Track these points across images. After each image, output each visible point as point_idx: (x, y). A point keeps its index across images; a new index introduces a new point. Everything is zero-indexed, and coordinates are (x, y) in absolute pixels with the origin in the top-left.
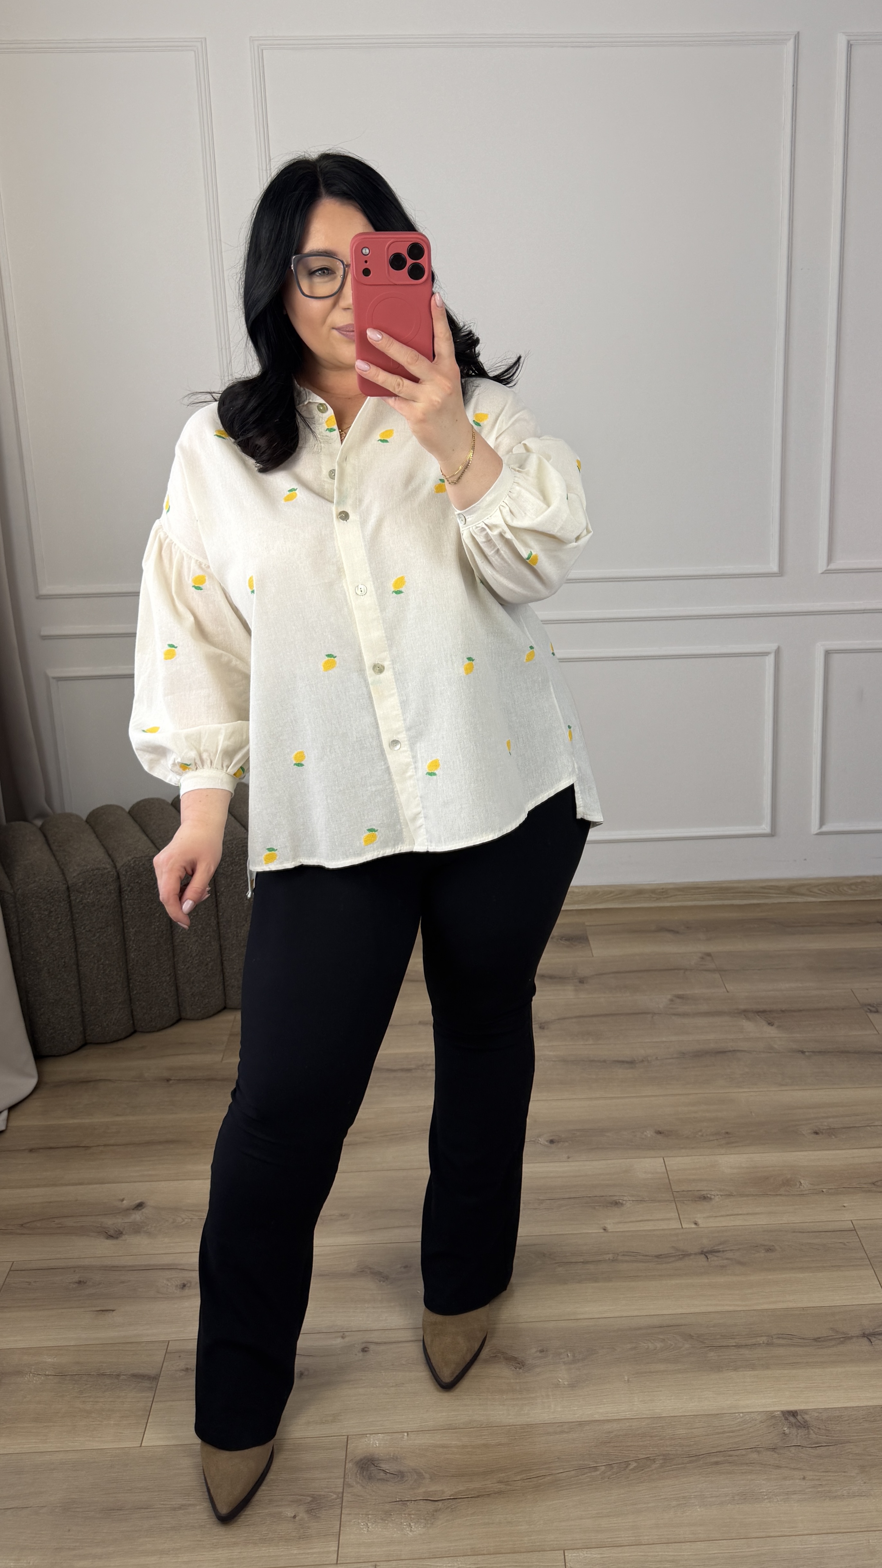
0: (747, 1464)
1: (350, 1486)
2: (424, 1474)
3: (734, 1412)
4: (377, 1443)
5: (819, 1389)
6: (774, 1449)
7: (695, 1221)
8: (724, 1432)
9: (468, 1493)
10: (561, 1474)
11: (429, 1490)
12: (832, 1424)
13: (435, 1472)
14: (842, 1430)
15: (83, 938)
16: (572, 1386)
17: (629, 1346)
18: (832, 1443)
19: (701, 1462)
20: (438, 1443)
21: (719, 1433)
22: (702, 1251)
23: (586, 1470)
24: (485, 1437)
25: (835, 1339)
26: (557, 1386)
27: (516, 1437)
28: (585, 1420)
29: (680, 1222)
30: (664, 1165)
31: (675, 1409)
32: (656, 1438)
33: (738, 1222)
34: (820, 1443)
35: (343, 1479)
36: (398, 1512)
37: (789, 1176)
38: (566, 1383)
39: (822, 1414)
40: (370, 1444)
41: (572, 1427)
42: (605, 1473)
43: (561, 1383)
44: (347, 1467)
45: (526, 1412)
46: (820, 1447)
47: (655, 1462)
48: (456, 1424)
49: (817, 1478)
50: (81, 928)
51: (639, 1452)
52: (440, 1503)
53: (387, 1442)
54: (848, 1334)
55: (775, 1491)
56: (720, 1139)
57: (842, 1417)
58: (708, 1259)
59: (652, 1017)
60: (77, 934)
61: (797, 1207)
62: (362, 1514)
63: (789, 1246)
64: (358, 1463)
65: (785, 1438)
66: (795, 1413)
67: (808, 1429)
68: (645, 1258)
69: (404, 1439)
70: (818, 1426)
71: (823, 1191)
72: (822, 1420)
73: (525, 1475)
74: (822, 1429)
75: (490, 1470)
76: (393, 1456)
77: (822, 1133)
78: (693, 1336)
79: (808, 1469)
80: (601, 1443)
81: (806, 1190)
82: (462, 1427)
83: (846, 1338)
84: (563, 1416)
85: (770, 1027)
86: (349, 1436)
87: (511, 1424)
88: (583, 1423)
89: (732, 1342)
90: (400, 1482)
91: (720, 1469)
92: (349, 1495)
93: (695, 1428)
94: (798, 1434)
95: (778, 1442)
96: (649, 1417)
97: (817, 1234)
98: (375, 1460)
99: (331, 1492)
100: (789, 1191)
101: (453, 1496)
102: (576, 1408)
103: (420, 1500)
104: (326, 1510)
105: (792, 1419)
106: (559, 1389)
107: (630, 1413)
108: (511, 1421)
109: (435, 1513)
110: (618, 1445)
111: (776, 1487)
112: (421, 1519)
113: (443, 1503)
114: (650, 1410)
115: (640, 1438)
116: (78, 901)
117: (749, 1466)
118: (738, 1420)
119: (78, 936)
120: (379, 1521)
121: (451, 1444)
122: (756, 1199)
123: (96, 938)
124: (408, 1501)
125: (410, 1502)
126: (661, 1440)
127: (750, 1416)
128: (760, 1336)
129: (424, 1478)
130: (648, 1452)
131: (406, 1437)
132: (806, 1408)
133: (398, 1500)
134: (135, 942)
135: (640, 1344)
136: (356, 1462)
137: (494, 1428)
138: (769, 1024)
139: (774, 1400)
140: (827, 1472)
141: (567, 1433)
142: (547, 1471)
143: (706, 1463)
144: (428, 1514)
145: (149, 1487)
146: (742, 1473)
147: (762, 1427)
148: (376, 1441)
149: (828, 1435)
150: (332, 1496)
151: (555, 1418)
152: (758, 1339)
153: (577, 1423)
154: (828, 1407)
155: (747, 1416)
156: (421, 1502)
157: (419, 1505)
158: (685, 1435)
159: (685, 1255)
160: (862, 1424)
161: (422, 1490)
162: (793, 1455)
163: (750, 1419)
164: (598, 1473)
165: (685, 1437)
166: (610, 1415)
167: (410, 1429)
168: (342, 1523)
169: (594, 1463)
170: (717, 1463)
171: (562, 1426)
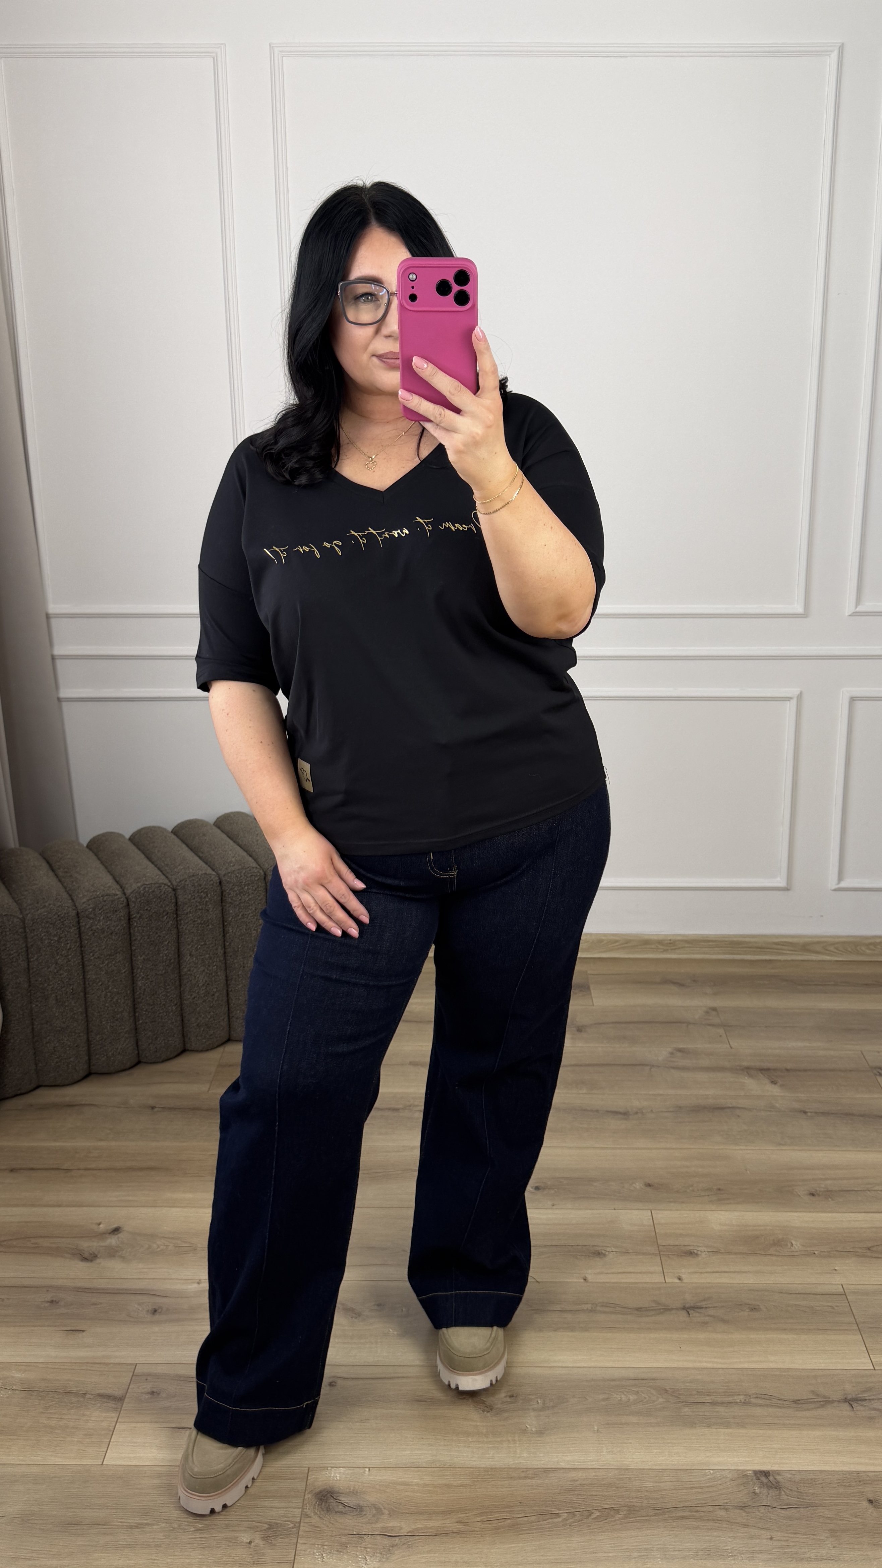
0: (714, 1520)
1: (308, 1516)
2: (383, 1509)
3: (705, 1468)
4: (338, 1476)
5: (794, 1450)
6: (743, 1508)
7: (679, 1276)
8: (691, 1488)
9: (426, 1531)
10: (522, 1518)
11: (388, 1525)
12: (805, 1486)
13: (394, 1508)
14: (814, 1493)
15: (91, 965)
16: (540, 1433)
17: (601, 1397)
18: (804, 1505)
19: (667, 1516)
20: (400, 1480)
21: (686, 1488)
22: (684, 1307)
23: (548, 1516)
24: (447, 1477)
25: (815, 1402)
26: (524, 1431)
27: (479, 1480)
28: (551, 1467)
29: (663, 1277)
30: (651, 1218)
31: (644, 1461)
32: (622, 1489)
33: (724, 1280)
34: (790, 1505)
35: (301, 1510)
36: (354, 1545)
37: (780, 1237)
38: (534, 1429)
39: (795, 1476)
40: (330, 1477)
41: (536, 1473)
42: (567, 1520)
43: (529, 1429)
44: (306, 1497)
45: (491, 1455)
46: (790, 1509)
47: (619, 1512)
48: (419, 1463)
49: (785, 1539)
50: (89, 955)
51: (604, 1502)
52: (397, 1539)
53: (348, 1476)
54: (829, 1398)
55: (741, 1549)
56: (711, 1195)
57: (816, 1480)
58: (689, 1314)
59: (650, 1069)
60: (86, 961)
61: (786, 1267)
62: (318, 1545)
63: (774, 1306)
64: (317, 1495)
65: (755, 1497)
66: (767, 1473)
67: (780, 1490)
68: (626, 1310)
69: (365, 1475)
70: (790, 1488)
71: (814, 1253)
72: (795, 1482)
73: (485, 1517)
74: (794, 1491)
75: (449, 1510)
76: (353, 1490)
77: (819, 1195)
78: (667, 1390)
79: (777, 1529)
80: (565, 1490)
81: (797, 1251)
82: (425, 1466)
83: (827, 1402)
84: (528, 1462)
85: (773, 1085)
86: (310, 1468)
87: (474, 1467)
88: (548, 1469)
89: (708, 1399)
90: (359, 1516)
91: (686, 1523)
92: (306, 1525)
93: (663, 1482)
94: (769, 1494)
95: (747, 1501)
96: (616, 1468)
97: (805, 1296)
98: (335, 1493)
99: (287, 1521)
100: (779, 1252)
101: (411, 1533)
102: (542, 1455)
103: (377, 1534)
104: (283, 1538)
105: (763, 1479)
106: (526, 1434)
107: (597, 1463)
108: (475, 1463)
109: (391, 1548)
110: (582, 1494)
111: (742, 1546)
112: (377, 1553)
113: (400, 1539)
114: (618, 1461)
115: (605, 1488)
116: (87, 927)
117: (716, 1523)
118: (708, 1477)
119: (86, 963)
120: (334, 1553)
121: (412, 1482)
122: (744, 1257)
123: (104, 965)
124: (365, 1534)
125: (367, 1536)
126: (627, 1491)
127: (721, 1473)
128: (737, 1395)
129: (383, 1514)
130: (612, 1502)
131: (367, 1472)
132: (779, 1469)
133: (355, 1533)
134: (143, 971)
135: (613, 1395)
136: (315, 1493)
137: (457, 1469)
138: (772, 1082)
139: (747, 1459)
140: (795, 1533)
141: (532, 1478)
142: (508, 1515)
143: (671, 1517)
144: (384, 1548)
145: (108, 1505)
146: (708, 1529)
147: (732, 1484)
148: (337, 1474)
149: (800, 1497)
150: (289, 1525)
151: (520, 1463)
152: (736, 1397)
153: (543, 1470)
154: (801, 1469)
155: (718, 1473)
156: (378, 1537)
157: (375, 1539)
158: (652, 1488)
159: (667, 1309)
160: (836, 1489)
161: (379, 1525)
162: (760, 1514)
163: (720, 1476)
164: (560, 1519)
165: (653, 1490)
166: (577, 1464)
167: (372, 1465)
168: (297, 1552)
169: (554, 1510)
170: (682, 1518)
171: (527, 1471)
